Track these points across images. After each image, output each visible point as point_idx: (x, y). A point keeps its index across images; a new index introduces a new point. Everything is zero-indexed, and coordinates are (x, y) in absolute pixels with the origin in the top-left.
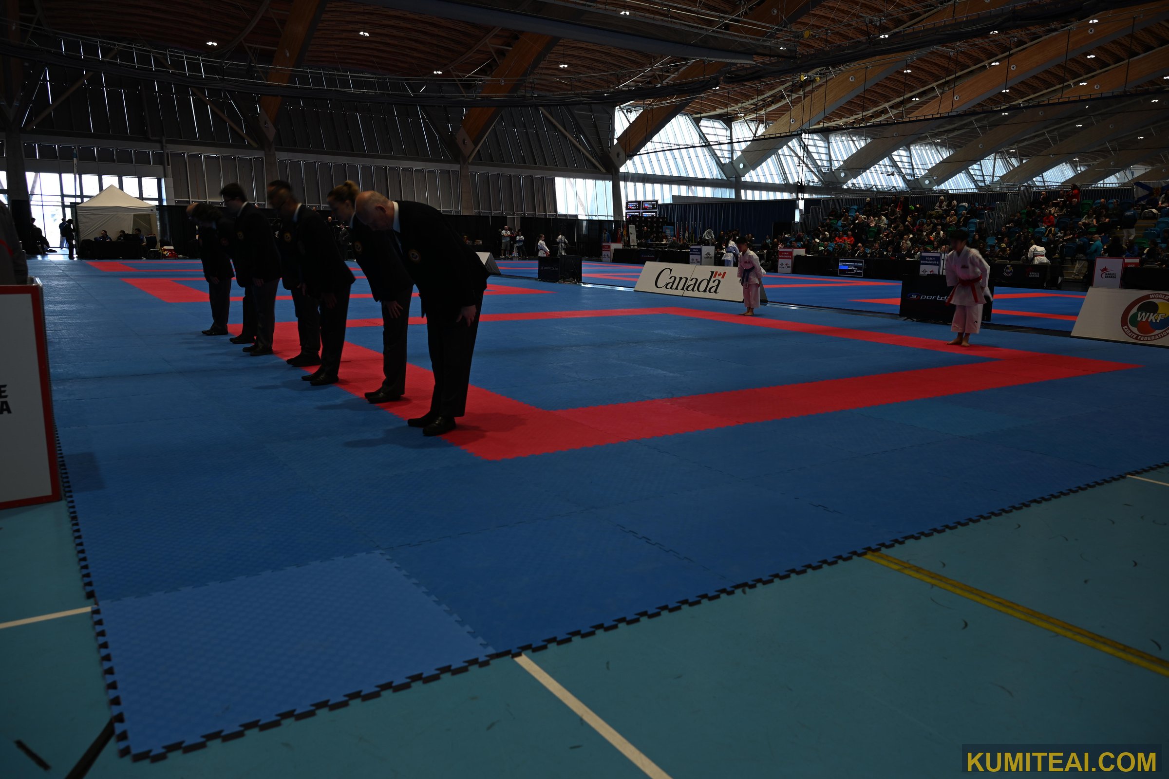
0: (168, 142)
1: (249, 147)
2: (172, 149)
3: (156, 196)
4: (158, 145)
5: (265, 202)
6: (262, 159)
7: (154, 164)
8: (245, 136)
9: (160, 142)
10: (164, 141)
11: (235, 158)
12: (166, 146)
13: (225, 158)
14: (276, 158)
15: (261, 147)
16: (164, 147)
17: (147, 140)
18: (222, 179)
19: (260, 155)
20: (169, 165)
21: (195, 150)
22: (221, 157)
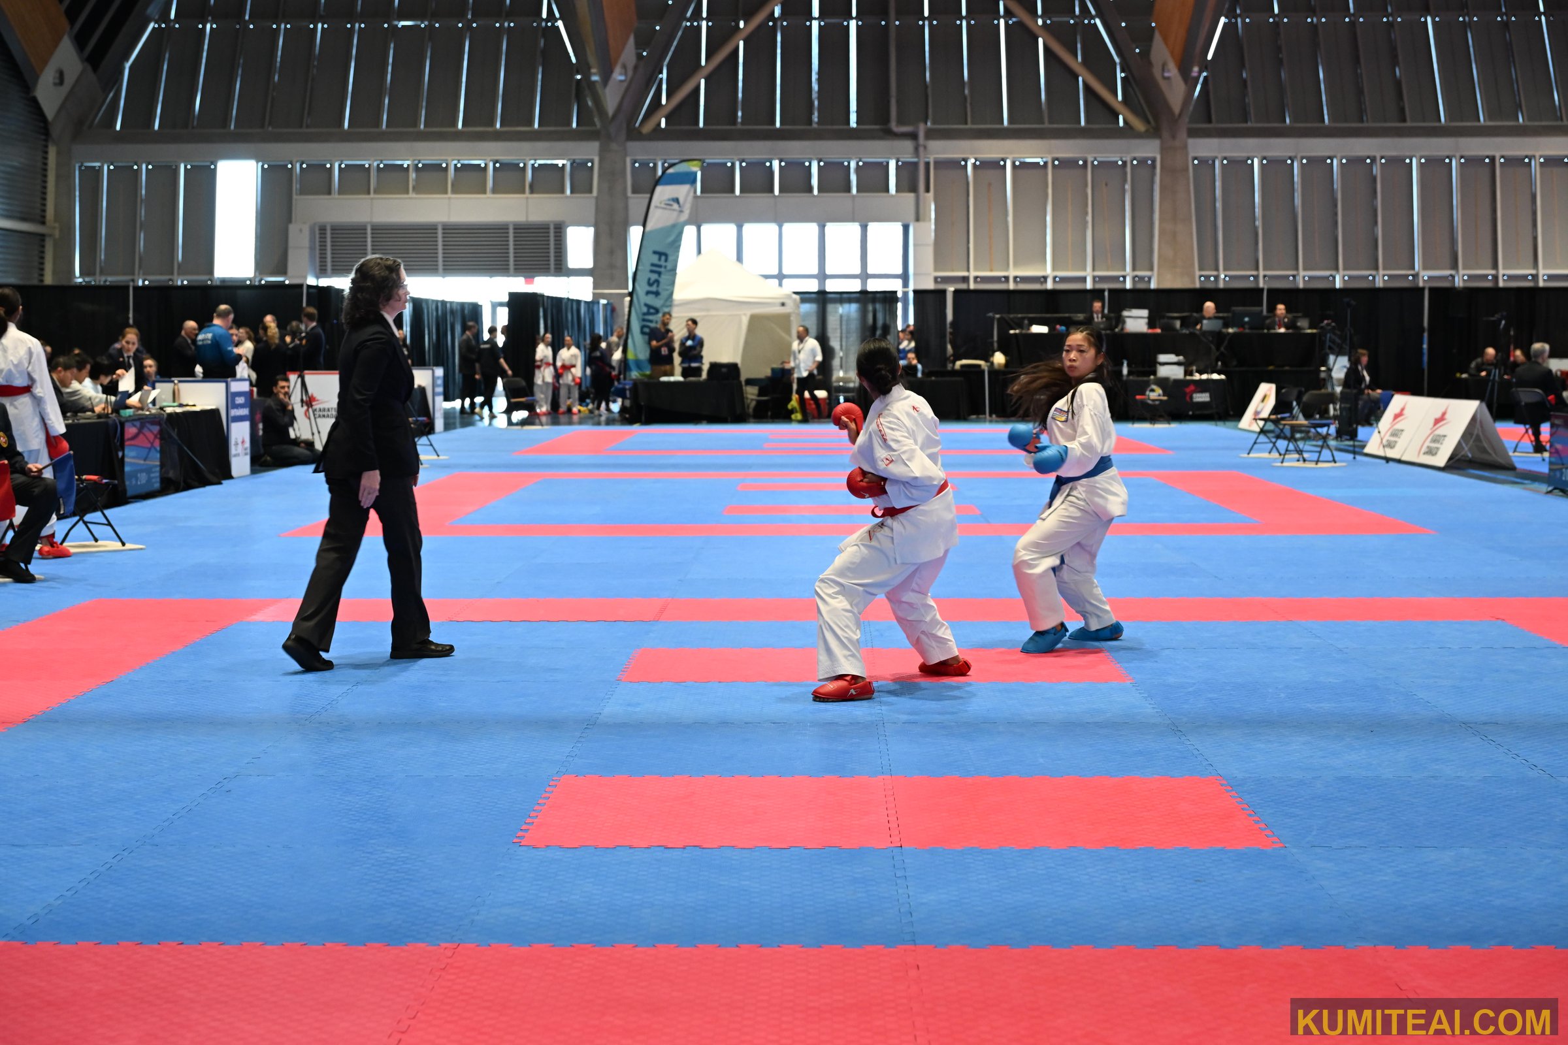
0: (931, 135)
1: (1129, 132)
2: (940, 150)
3: (899, 271)
4: (908, 144)
5: (1151, 269)
6: (1154, 161)
7: (897, 191)
8: (1119, 107)
9: (913, 136)
10: (921, 135)
11: (1085, 162)
12: (925, 147)
13: (1066, 164)
14: (1187, 155)
15: (1154, 132)
16: (921, 149)
17: (888, 134)
18: (1049, 218)
19: (1150, 149)
20: (927, 190)
21: (991, 149)
22: (1053, 162)
